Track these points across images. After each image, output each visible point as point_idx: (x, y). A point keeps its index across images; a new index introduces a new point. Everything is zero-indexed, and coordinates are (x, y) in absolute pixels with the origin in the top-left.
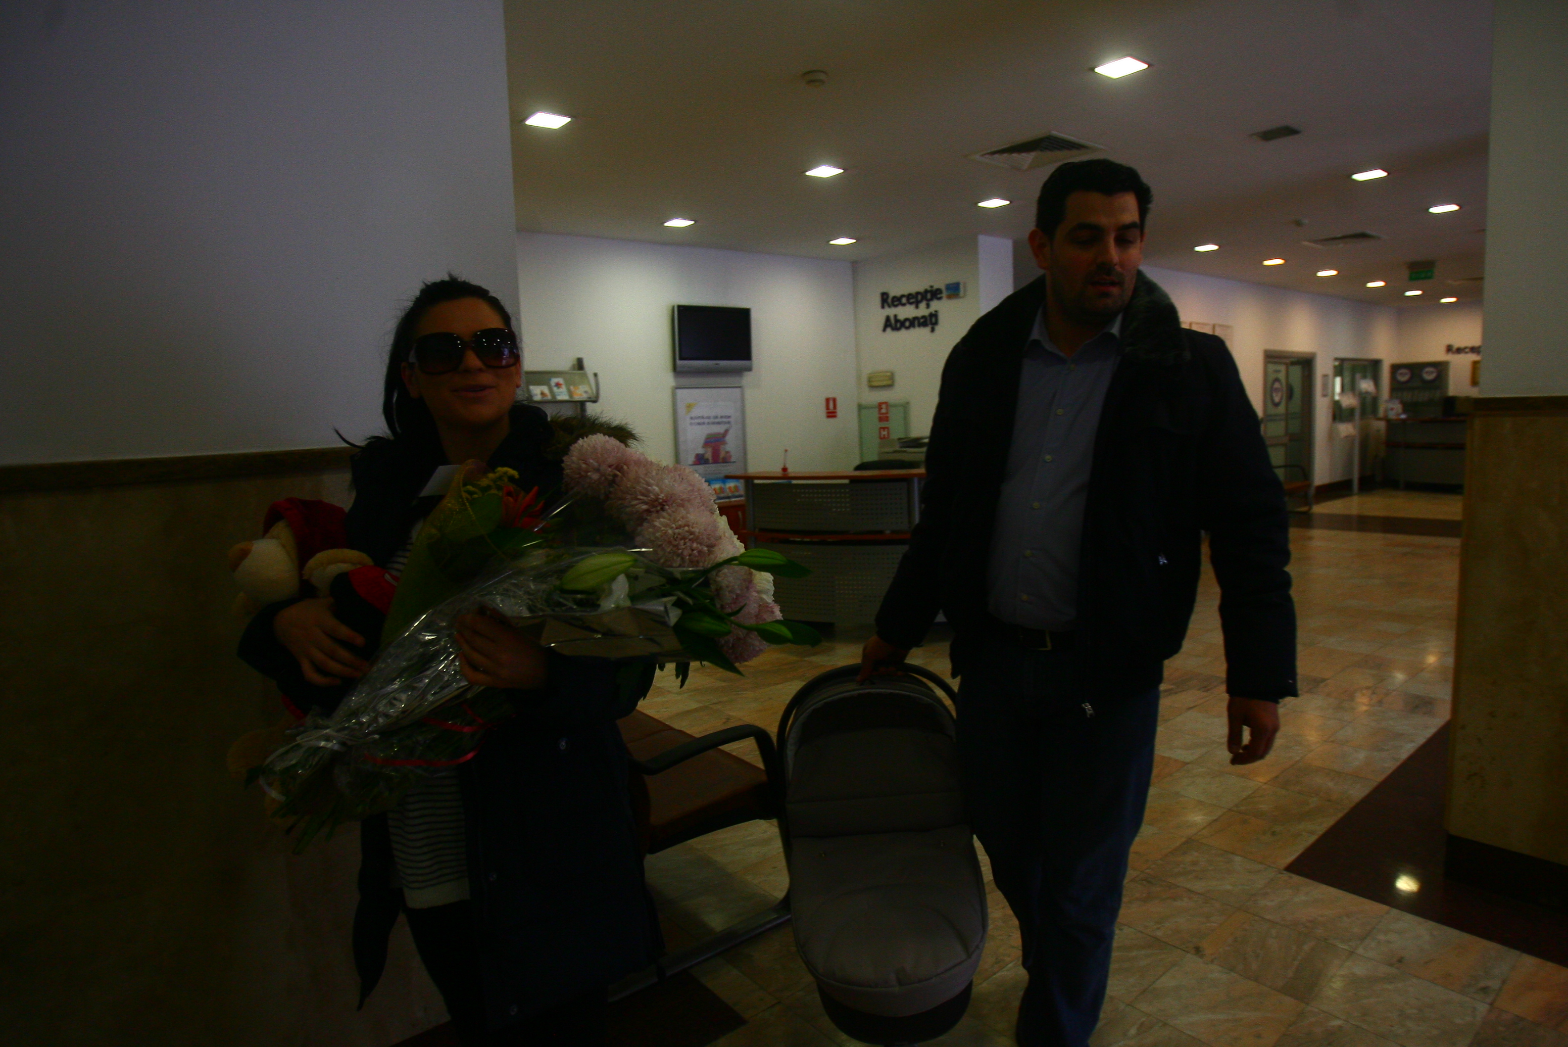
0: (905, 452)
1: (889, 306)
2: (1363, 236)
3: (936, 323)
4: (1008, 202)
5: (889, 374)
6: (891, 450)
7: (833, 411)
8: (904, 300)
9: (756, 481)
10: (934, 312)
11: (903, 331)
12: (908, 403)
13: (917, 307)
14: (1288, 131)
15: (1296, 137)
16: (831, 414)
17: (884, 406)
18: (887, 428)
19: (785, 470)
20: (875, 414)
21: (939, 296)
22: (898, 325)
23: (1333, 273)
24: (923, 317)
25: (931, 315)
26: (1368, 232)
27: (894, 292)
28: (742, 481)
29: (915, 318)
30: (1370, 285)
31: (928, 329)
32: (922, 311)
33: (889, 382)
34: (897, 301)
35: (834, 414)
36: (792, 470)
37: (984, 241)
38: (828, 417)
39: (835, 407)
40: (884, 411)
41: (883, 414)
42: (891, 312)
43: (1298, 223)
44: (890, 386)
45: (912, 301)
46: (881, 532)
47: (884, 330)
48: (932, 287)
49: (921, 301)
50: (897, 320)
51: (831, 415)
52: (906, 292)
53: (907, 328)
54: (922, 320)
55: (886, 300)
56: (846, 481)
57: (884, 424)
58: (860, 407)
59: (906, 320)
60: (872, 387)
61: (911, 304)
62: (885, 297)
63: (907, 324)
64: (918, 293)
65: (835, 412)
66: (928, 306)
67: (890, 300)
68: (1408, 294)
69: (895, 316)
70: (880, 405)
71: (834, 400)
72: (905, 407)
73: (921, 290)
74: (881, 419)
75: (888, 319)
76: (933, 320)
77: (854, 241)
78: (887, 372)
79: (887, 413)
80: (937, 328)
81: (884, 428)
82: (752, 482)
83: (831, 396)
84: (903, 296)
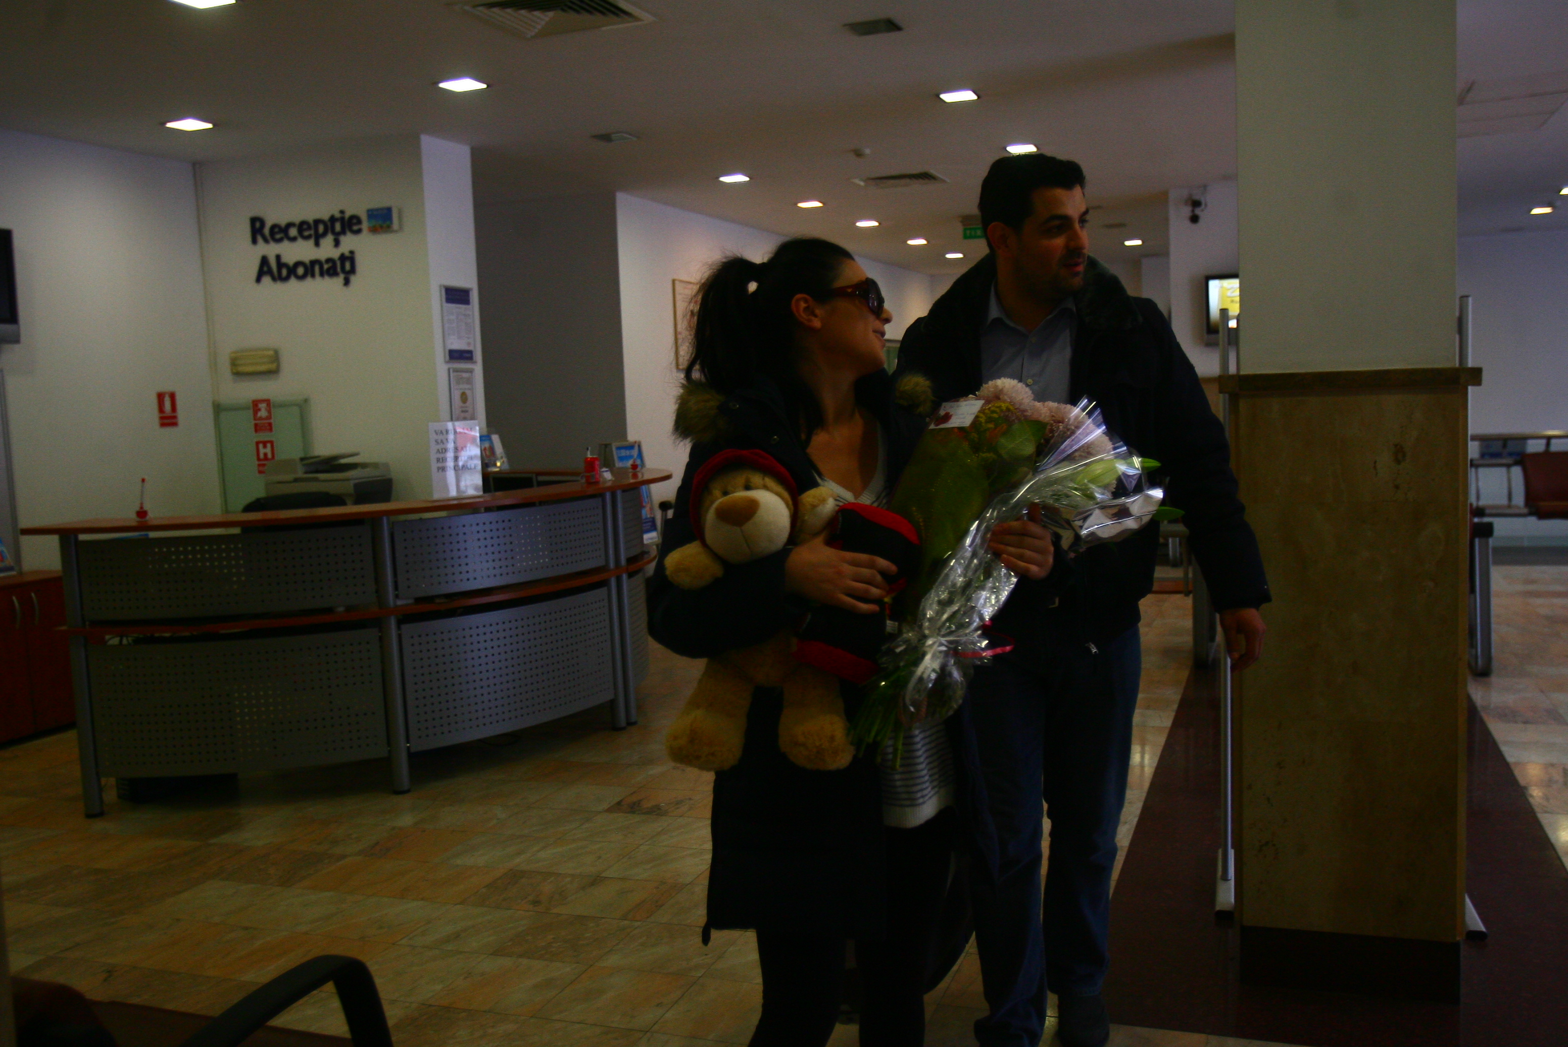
0: (317, 480)
1: (266, 241)
2: (925, 176)
3: (353, 271)
4: (484, 86)
5: (271, 353)
6: (290, 477)
7: (172, 415)
8: (293, 232)
9: (82, 537)
10: (347, 254)
11: (293, 281)
12: (306, 401)
13: (317, 244)
14: (891, 26)
15: (894, 35)
16: (168, 420)
17: (263, 406)
18: (272, 442)
19: (142, 514)
20: (246, 421)
21: (355, 228)
22: (284, 272)
23: (874, 224)
24: (329, 260)
25: (343, 258)
26: (933, 172)
27: (274, 216)
28: (55, 539)
29: (314, 263)
30: (911, 242)
31: (340, 279)
32: (327, 250)
33: (273, 366)
34: (280, 233)
35: (173, 421)
36: (155, 515)
37: (429, 144)
38: (163, 425)
39: (174, 408)
40: (263, 413)
41: (261, 418)
42: (271, 250)
43: (858, 154)
44: (273, 372)
45: (306, 233)
46: (330, 610)
47: (258, 280)
48: (342, 212)
49: (324, 234)
50: (280, 264)
51: (166, 421)
52: (297, 220)
53: (302, 278)
54: (326, 267)
55: (257, 228)
56: (236, 531)
57: (264, 436)
58: (218, 409)
59: (298, 264)
60: (238, 374)
61: (307, 238)
62: (258, 225)
63: (300, 271)
64: (317, 222)
65: (175, 417)
66: (337, 243)
67: (266, 231)
68: (949, 256)
69: (278, 257)
70: (256, 404)
71: (173, 396)
72: (303, 407)
73: (326, 216)
74: (257, 428)
75: (264, 261)
76: (348, 266)
77: (209, 126)
78: (269, 349)
79: (269, 417)
80: (353, 278)
81: (265, 444)
82: (76, 537)
83: (167, 388)
84: (290, 225)
